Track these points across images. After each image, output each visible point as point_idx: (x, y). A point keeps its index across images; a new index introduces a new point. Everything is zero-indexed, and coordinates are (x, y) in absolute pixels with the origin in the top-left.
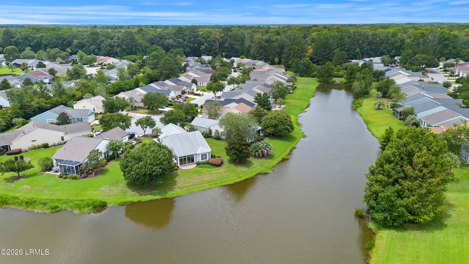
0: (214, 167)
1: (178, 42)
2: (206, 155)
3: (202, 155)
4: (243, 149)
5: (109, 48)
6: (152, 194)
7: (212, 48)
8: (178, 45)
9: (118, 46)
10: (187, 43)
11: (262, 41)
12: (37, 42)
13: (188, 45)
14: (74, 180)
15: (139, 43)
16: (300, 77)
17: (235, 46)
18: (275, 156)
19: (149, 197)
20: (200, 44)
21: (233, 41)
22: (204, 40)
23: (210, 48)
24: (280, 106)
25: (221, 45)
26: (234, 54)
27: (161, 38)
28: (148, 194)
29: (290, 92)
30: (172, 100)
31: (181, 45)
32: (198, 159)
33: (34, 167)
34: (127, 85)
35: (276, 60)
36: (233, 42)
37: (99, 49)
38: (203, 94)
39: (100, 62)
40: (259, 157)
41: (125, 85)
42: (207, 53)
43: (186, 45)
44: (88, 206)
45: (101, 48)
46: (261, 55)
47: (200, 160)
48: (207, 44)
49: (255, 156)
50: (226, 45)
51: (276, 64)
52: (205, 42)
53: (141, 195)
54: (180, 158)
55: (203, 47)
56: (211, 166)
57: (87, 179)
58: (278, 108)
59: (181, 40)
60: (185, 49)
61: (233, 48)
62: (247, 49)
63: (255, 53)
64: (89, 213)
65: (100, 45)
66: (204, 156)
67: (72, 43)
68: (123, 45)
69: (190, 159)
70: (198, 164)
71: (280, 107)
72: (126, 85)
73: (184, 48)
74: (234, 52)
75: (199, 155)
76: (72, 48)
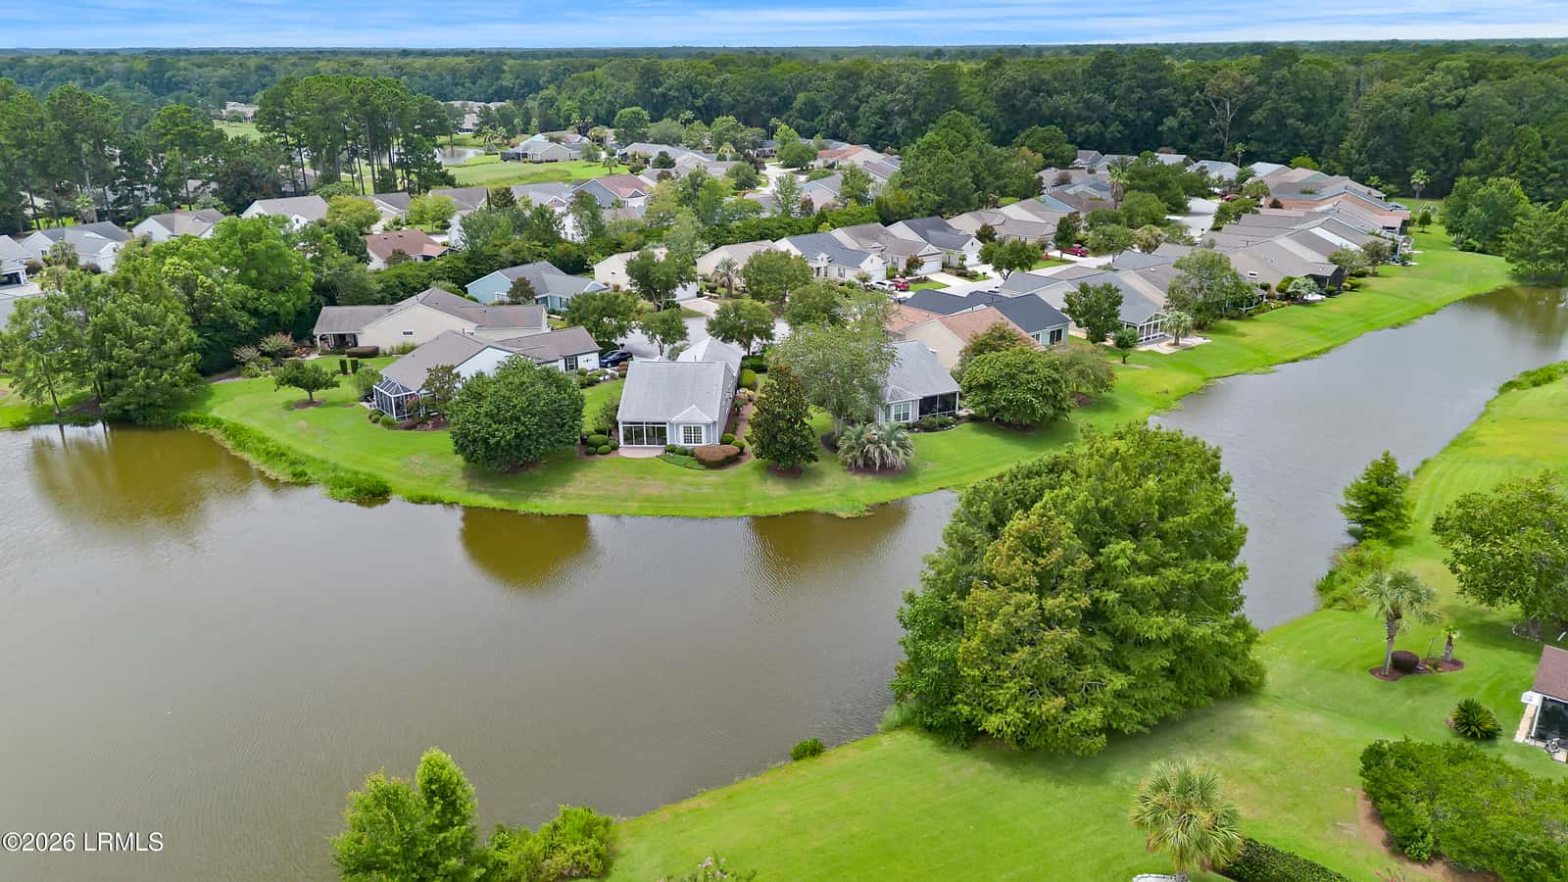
0: (701, 467)
1: (1088, 105)
2: (697, 430)
3: (687, 430)
5: (876, 118)
6: (492, 494)
7: (1205, 125)
8: (1086, 113)
9: (904, 113)
10: (1119, 106)
11: (1389, 105)
12: (711, 99)
13: (1118, 115)
14: (385, 429)
15: (963, 106)
16: (1461, 250)
17: (1290, 121)
19: (485, 500)
20: (1165, 109)
21: (1286, 103)
22: (1181, 98)
23: (1197, 126)
24: (1177, 339)
25: (1246, 109)
26: (1284, 150)
27: (1036, 91)
28: (485, 492)
29: (1305, 297)
31: (1095, 115)
32: (676, 438)
35: (1419, 178)
36: (1287, 108)
37: (853, 122)
39: (831, 161)
40: (854, 468)
42: (1181, 142)
43: (1112, 114)
44: (350, 485)
45: (859, 119)
46: (1373, 157)
47: (682, 443)
48: (1189, 113)
49: (844, 463)
50: (1259, 115)
51: (1414, 197)
52: (1184, 105)
53: (469, 490)
54: (624, 423)
55: (1170, 122)
56: (693, 463)
57: (413, 431)
58: (1170, 345)
59: (1099, 98)
60: (1106, 127)
61: (1282, 126)
62: (1335, 134)
63: (1352, 148)
64: (341, 501)
65: (857, 108)
66: (692, 432)
67: (791, 104)
68: (915, 109)
69: (658, 433)
70: (672, 450)
71: (1176, 344)
73: (1102, 122)
74: (1285, 145)
75: (678, 425)
76: (790, 116)
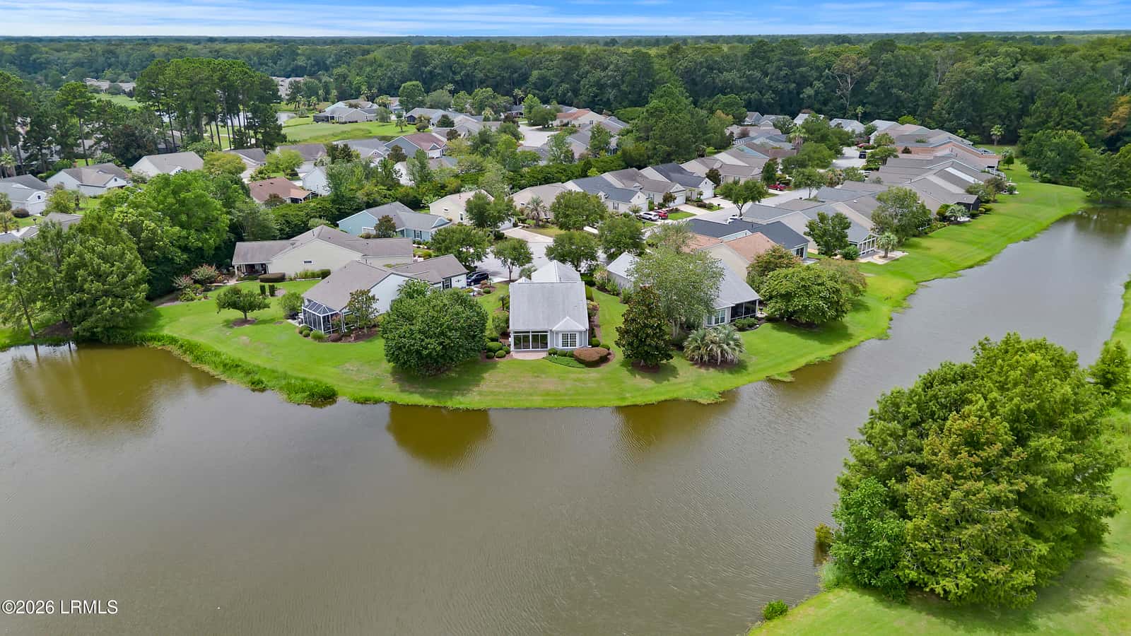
0: (581, 366)
1: (750, 79)
2: (573, 336)
3: (565, 336)
4: (648, 335)
5: (594, 89)
6: (422, 394)
7: (833, 94)
8: (748, 85)
9: (614, 85)
10: (771, 80)
11: (969, 79)
12: (467, 75)
13: (771, 87)
14: (316, 342)
15: (658, 80)
16: (1041, 182)
17: (894, 90)
18: (750, 369)
19: (416, 399)
20: (804, 82)
21: (891, 78)
22: (815, 74)
23: (828, 94)
24: (886, 253)
25: (859, 84)
26: (890, 111)
27: (711, 69)
28: (415, 393)
29: (959, 219)
30: (631, 213)
31: (754, 87)
32: (556, 343)
33: (269, 307)
34: (564, 173)
35: (996, 131)
36: (892, 81)
37: (576, 92)
38: (719, 205)
39: (565, 121)
40: (701, 363)
41: (559, 172)
42: (817, 106)
43: (766, 85)
44: (304, 391)
45: (580, 90)
46: (958, 116)
47: (560, 347)
48: (822, 85)
49: (692, 359)
50: (872, 86)
51: (993, 144)
52: (818, 79)
53: (402, 391)
54: (516, 332)
55: (809, 91)
56: (576, 363)
57: (339, 343)
58: (880, 257)
59: (757, 74)
60: (763, 95)
61: (888, 95)
62: (926, 99)
63: (943, 109)
64: (298, 404)
65: (579, 82)
66: (569, 337)
67: (529, 78)
68: (623, 82)
69: (540, 339)
70: (553, 353)
71: (885, 257)
72: (562, 173)
73: (761, 92)
74: (891, 107)
75: (557, 333)
76: (527, 88)
